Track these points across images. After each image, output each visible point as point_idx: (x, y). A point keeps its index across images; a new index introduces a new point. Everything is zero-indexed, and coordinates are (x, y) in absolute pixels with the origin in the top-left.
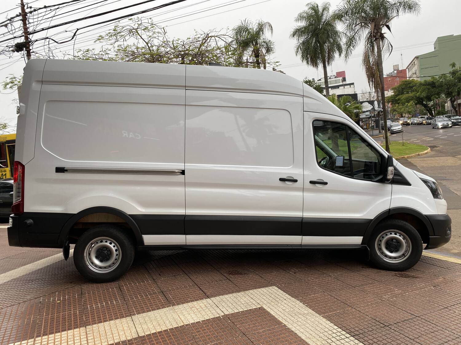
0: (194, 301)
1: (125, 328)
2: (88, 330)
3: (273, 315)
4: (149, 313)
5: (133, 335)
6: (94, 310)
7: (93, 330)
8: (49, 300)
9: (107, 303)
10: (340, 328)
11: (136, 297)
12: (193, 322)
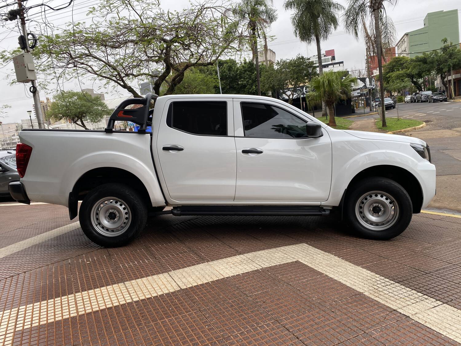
0: (227, 257)
1: (165, 283)
2: (127, 285)
3: (312, 267)
4: (186, 269)
5: (175, 288)
6: (127, 268)
7: (132, 285)
8: (78, 261)
9: (139, 262)
10: (383, 276)
11: (168, 256)
12: (233, 275)
